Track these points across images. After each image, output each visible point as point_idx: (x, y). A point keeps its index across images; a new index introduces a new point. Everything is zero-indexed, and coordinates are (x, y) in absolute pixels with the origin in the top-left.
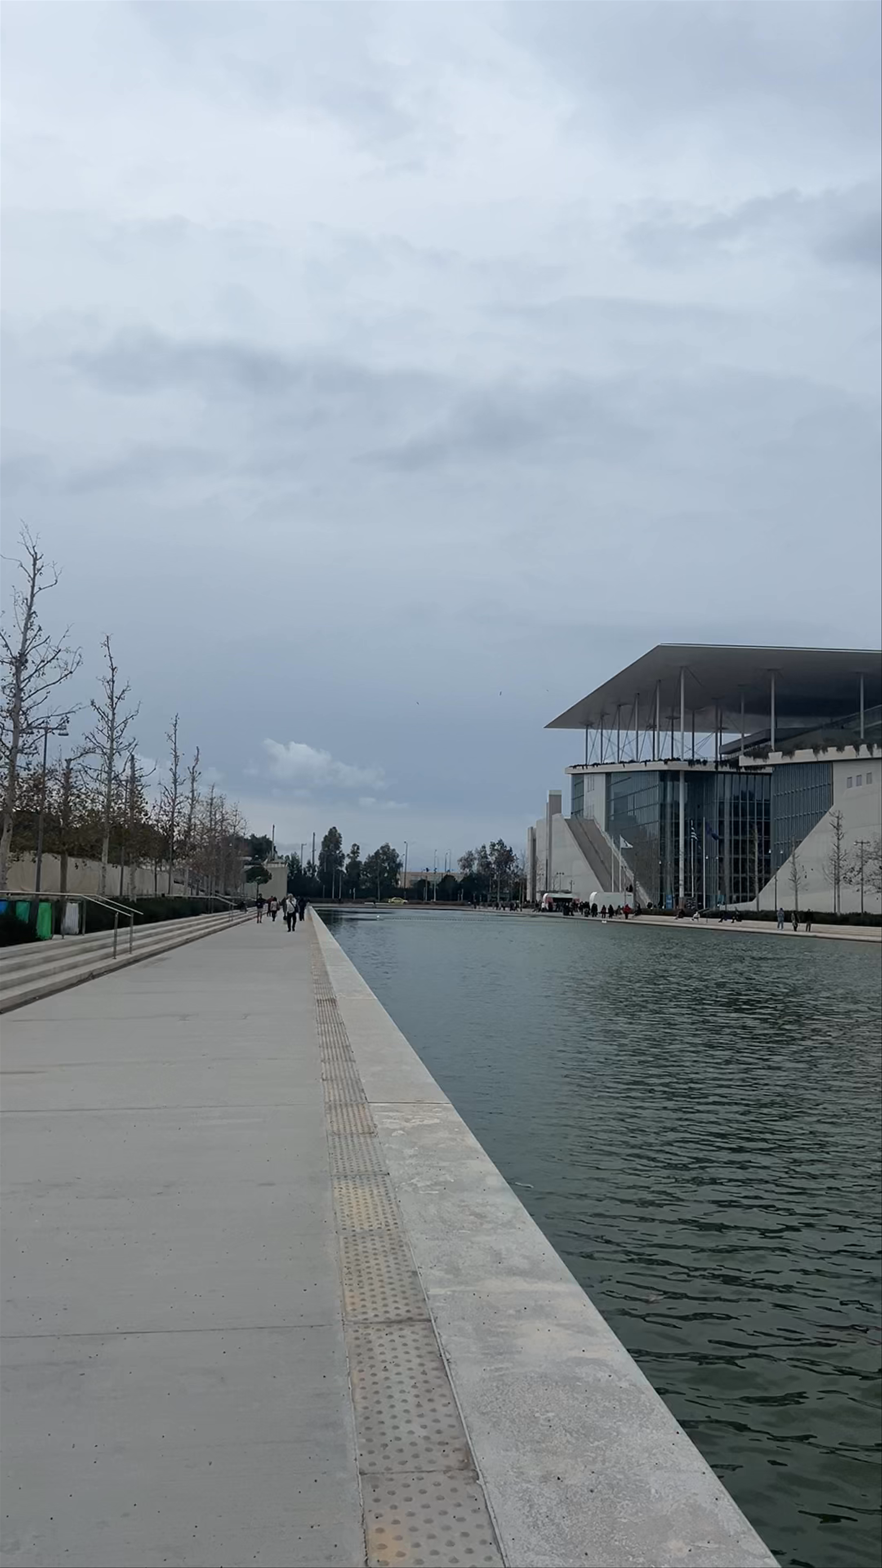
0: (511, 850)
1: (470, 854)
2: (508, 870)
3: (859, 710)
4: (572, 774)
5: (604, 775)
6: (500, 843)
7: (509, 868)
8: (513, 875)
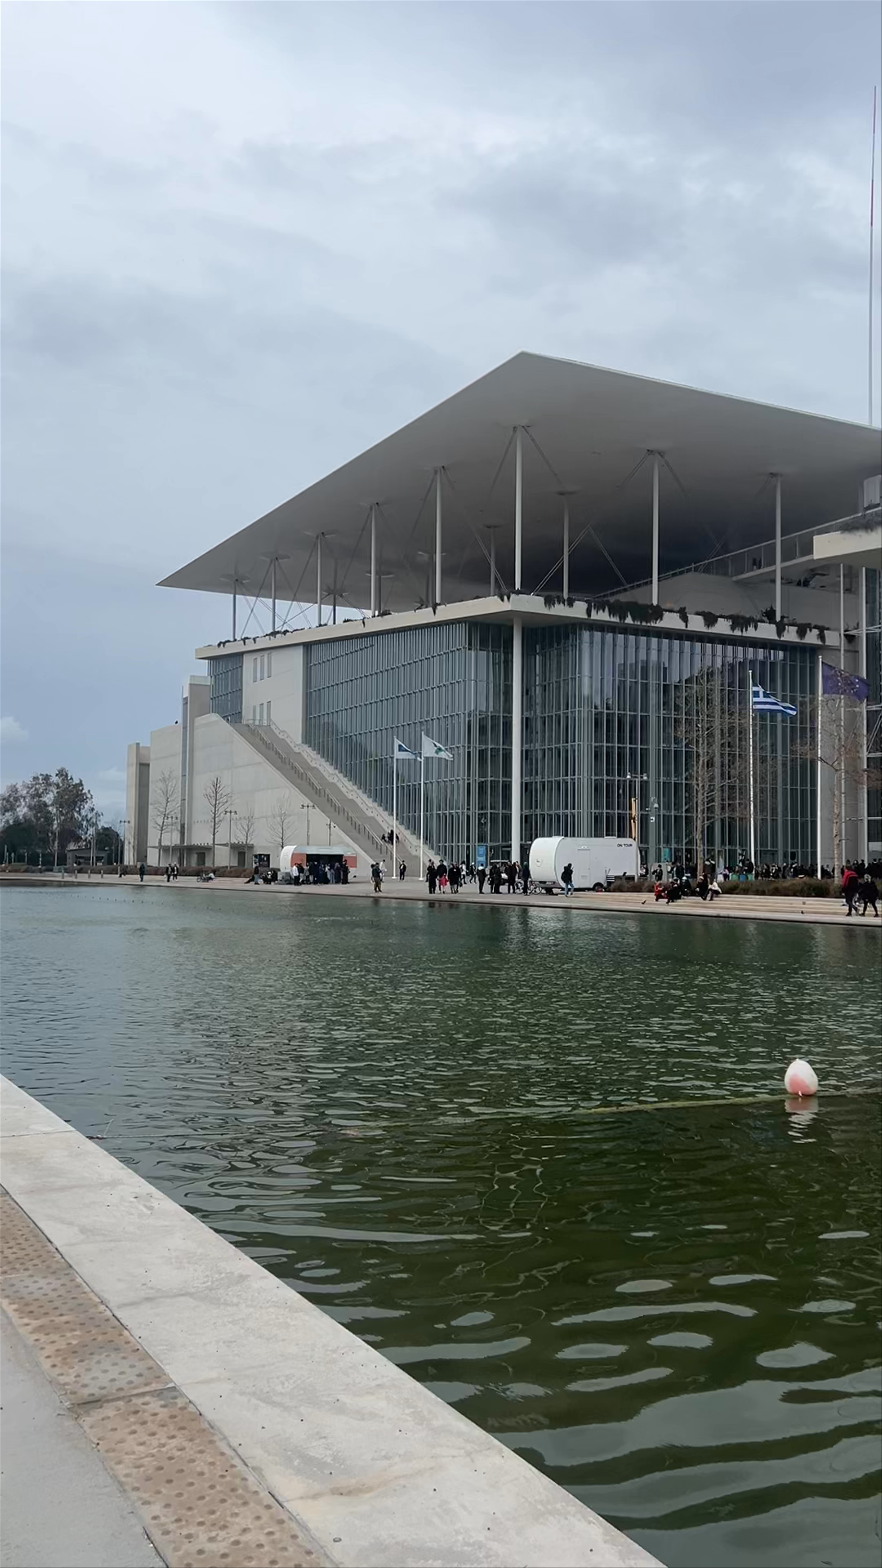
0: (81, 784)
1: (14, 789)
2: (76, 815)
3: (774, 538)
4: (209, 658)
5: (301, 647)
6: (62, 773)
7: (79, 813)
8: (85, 823)
